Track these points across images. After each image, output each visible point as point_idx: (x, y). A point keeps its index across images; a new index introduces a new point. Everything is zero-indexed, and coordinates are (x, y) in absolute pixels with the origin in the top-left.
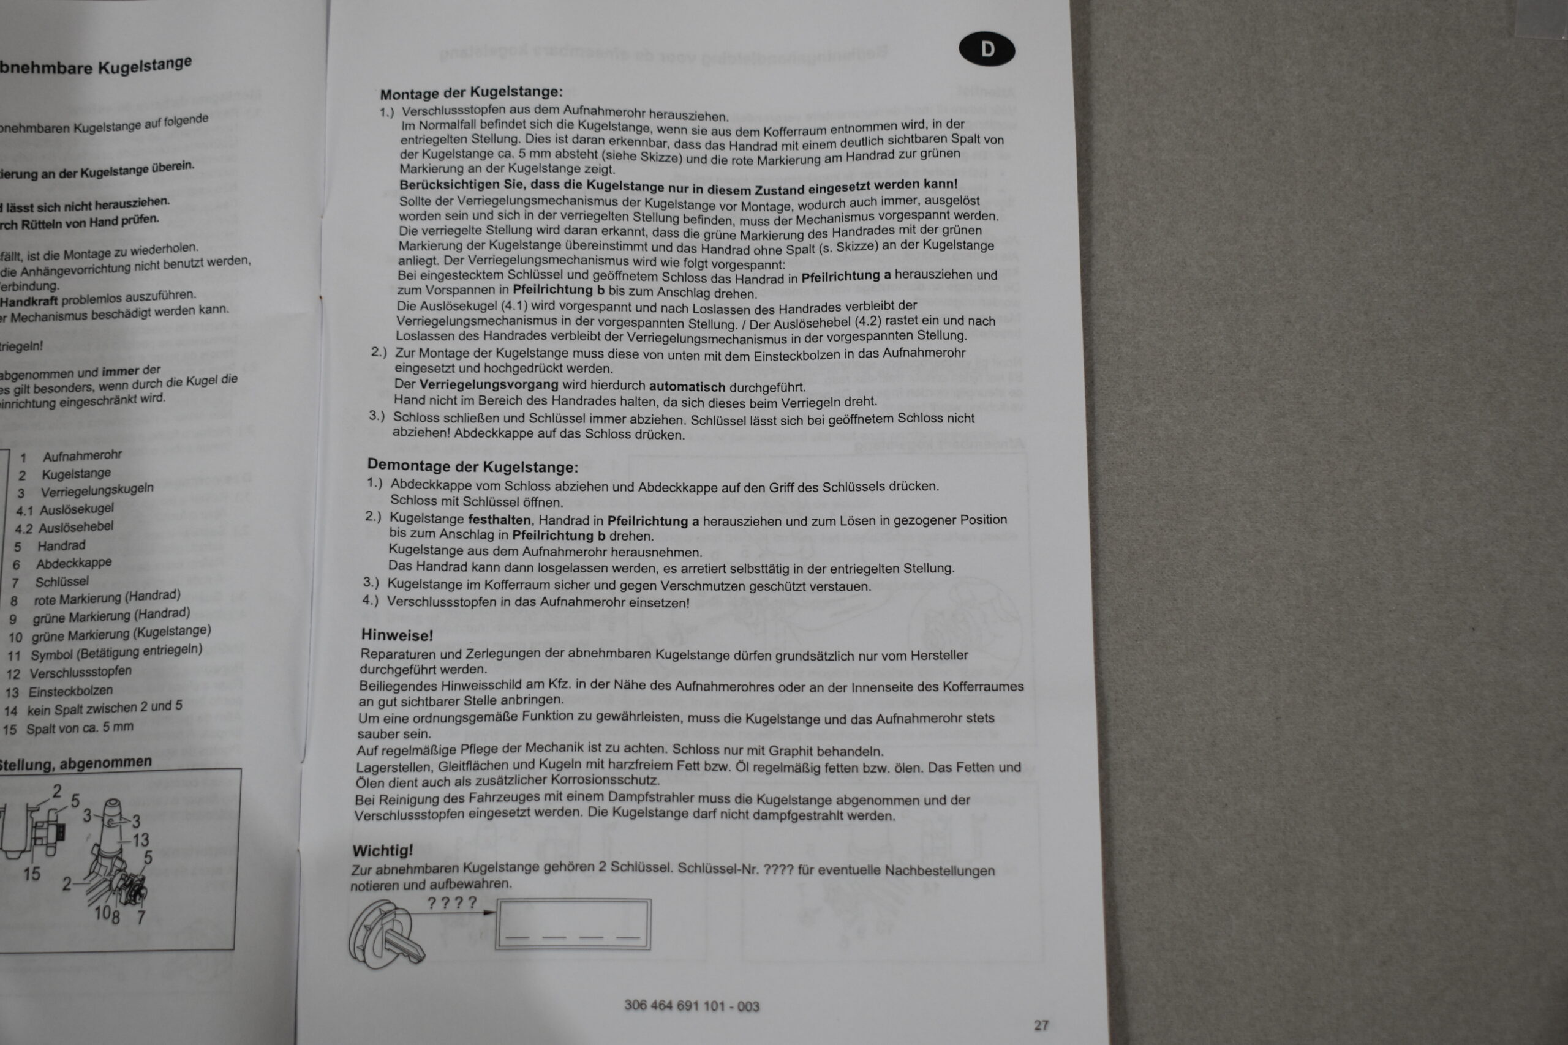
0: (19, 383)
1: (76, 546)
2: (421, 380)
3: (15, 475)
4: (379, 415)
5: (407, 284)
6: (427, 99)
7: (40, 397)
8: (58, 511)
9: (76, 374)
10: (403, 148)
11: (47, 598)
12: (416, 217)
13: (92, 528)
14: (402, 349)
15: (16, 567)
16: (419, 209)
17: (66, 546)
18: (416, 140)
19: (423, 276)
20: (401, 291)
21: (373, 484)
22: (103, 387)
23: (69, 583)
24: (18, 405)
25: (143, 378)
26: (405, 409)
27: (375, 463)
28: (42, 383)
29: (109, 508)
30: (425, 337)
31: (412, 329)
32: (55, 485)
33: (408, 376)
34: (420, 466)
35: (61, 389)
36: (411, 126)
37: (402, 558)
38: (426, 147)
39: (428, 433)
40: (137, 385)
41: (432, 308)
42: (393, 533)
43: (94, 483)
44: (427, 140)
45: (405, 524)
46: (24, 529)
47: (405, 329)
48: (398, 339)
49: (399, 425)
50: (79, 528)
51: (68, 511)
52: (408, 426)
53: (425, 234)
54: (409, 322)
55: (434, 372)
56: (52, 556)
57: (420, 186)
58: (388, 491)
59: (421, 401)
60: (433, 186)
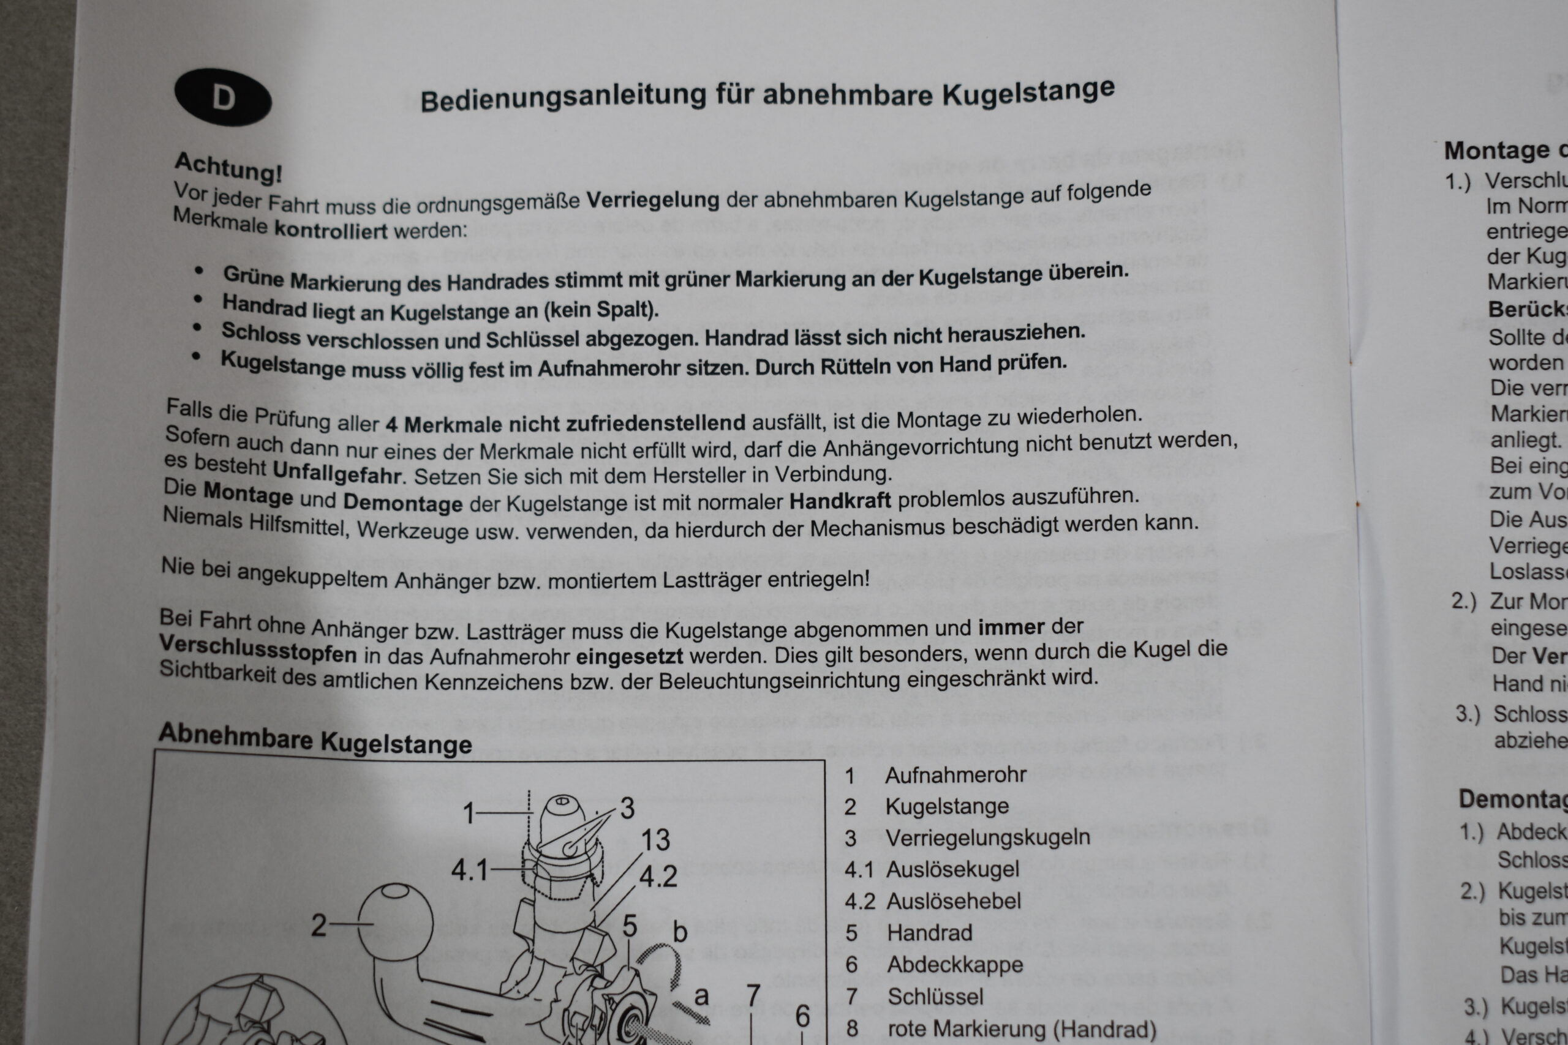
0: (833, 644)
1: (956, 935)
2: (1535, 650)
3: (836, 807)
4: (1471, 713)
5: (1506, 480)
6: (1529, 159)
7: (872, 669)
8: (918, 871)
9: (932, 630)
10: (1491, 245)
11: (911, 1025)
12: (1519, 364)
13: (983, 903)
14: (1501, 594)
15: (852, 967)
16: (1525, 351)
17: (937, 933)
18: (1516, 231)
19: (1535, 467)
20: (1497, 493)
21: (1470, 834)
22: (982, 655)
23: (949, 999)
24: (835, 683)
25: (1055, 642)
26: (1512, 700)
27: (1472, 799)
28: (873, 643)
29: (1011, 870)
30: (1540, 574)
31: (1517, 560)
32: (910, 825)
33: (1512, 643)
34: (1540, 799)
35: (907, 655)
36: (1504, 206)
37: (1521, 963)
38: (1534, 243)
39: (1551, 741)
40: (1044, 652)
41: (1551, 523)
42: (1506, 919)
43: (979, 823)
44: (1536, 232)
45: (1522, 902)
46: (861, 901)
47: (1504, 560)
48: (1493, 577)
49: (1504, 728)
50: (959, 903)
51: (936, 871)
52: (1519, 729)
53: (1536, 393)
54: (1511, 547)
55: (1556, 635)
56: (915, 951)
57: (1525, 311)
58: (1495, 845)
59: (1537, 685)
60: (1547, 311)
